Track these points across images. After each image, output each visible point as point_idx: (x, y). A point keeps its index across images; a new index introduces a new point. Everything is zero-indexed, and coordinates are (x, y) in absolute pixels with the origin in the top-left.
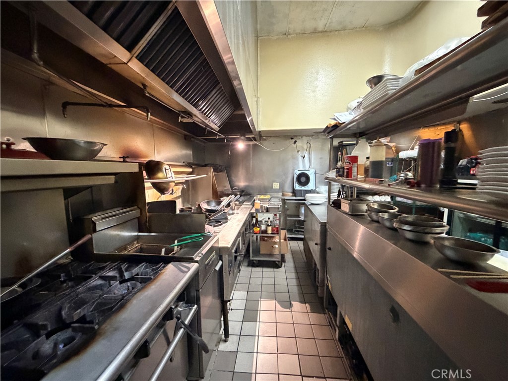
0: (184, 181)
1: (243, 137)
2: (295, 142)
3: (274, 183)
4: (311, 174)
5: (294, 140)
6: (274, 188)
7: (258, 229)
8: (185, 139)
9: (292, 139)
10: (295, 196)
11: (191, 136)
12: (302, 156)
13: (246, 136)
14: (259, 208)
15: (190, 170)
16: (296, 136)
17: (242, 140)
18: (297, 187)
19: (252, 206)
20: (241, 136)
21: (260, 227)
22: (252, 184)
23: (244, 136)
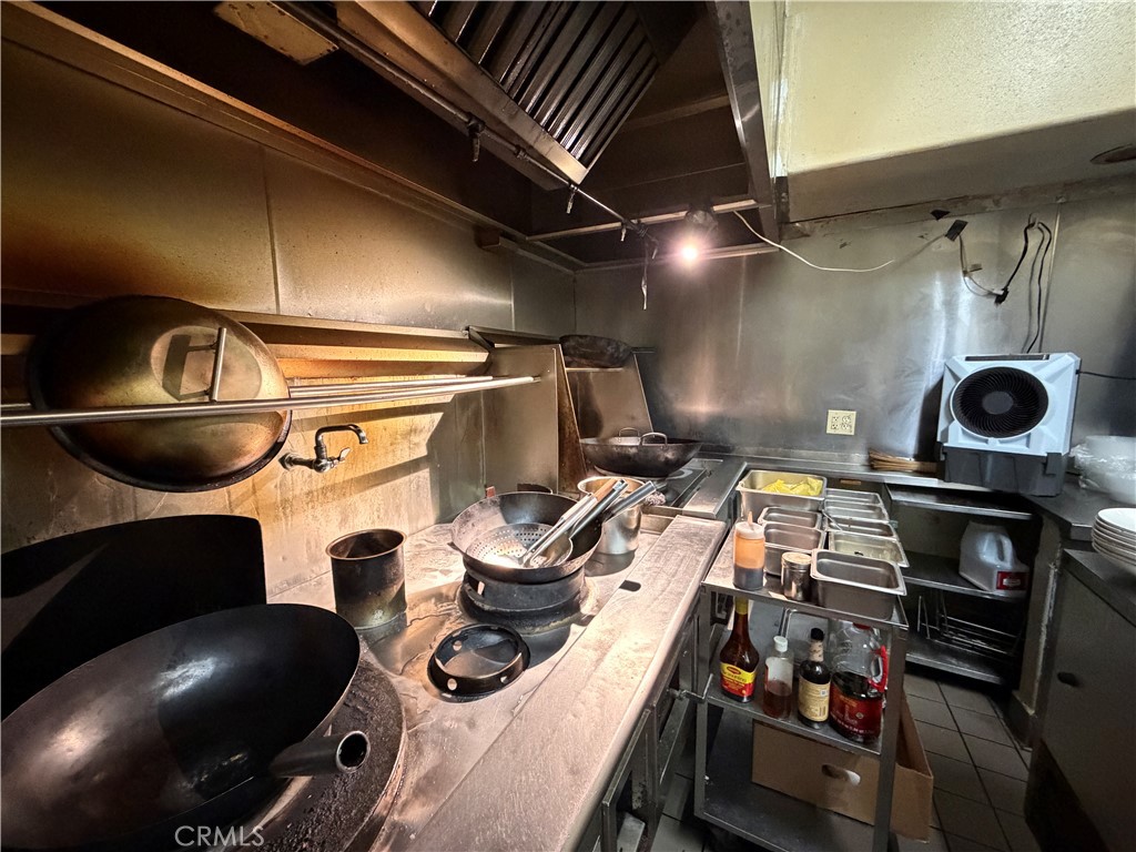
0: (448, 399)
1: (699, 217)
2: (955, 231)
3: (832, 413)
4: (1051, 379)
5: (947, 223)
6: (829, 431)
7: (748, 677)
8: (480, 243)
9: (939, 215)
10: (940, 475)
11: (496, 229)
12: (990, 294)
13: (716, 208)
14: (758, 562)
15: (480, 357)
16: (964, 199)
17: (698, 226)
18: (957, 435)
19: (719, 525)
20: (692, 210)
21: (756, 665)
22: (735, 411)
23: (707, 209)
